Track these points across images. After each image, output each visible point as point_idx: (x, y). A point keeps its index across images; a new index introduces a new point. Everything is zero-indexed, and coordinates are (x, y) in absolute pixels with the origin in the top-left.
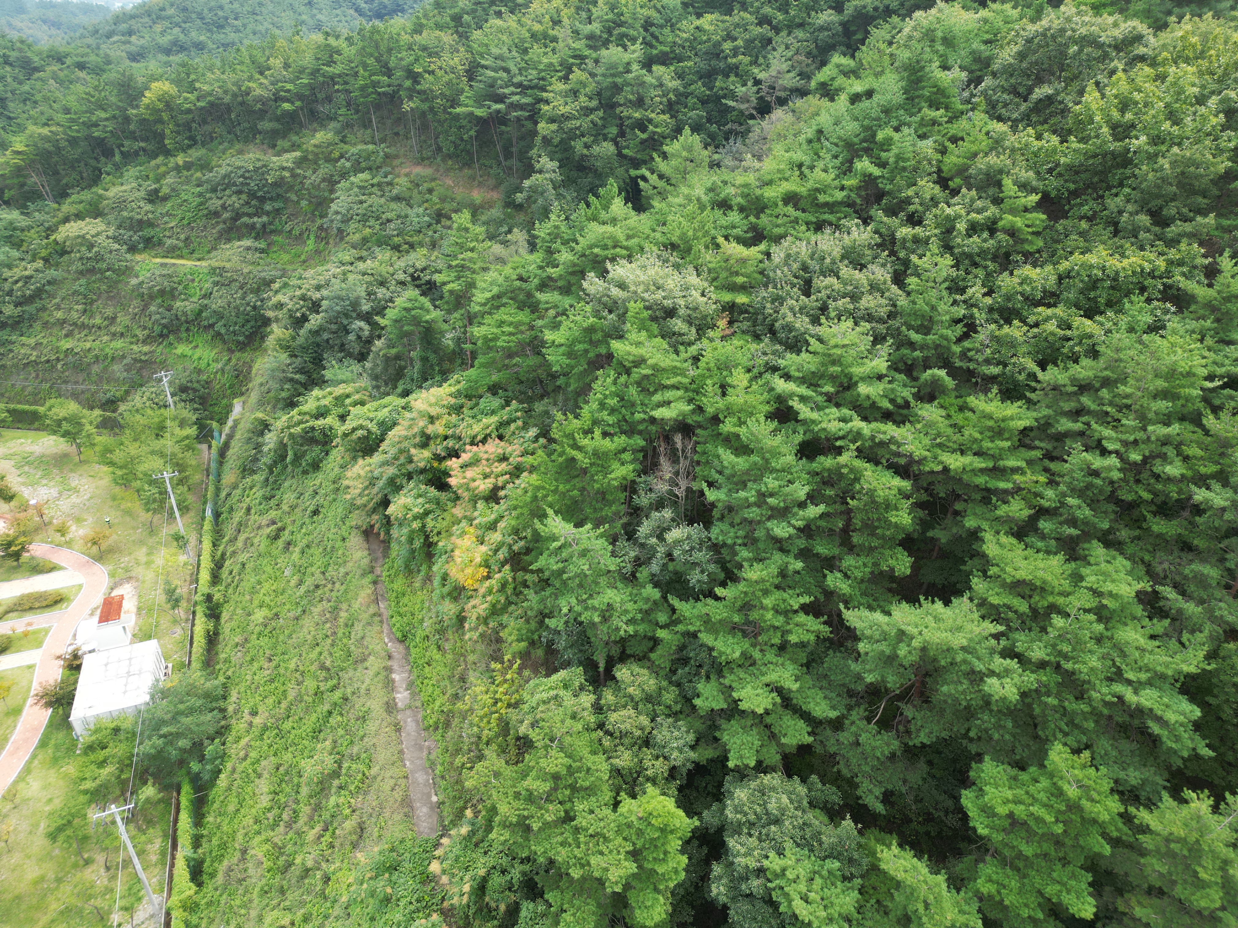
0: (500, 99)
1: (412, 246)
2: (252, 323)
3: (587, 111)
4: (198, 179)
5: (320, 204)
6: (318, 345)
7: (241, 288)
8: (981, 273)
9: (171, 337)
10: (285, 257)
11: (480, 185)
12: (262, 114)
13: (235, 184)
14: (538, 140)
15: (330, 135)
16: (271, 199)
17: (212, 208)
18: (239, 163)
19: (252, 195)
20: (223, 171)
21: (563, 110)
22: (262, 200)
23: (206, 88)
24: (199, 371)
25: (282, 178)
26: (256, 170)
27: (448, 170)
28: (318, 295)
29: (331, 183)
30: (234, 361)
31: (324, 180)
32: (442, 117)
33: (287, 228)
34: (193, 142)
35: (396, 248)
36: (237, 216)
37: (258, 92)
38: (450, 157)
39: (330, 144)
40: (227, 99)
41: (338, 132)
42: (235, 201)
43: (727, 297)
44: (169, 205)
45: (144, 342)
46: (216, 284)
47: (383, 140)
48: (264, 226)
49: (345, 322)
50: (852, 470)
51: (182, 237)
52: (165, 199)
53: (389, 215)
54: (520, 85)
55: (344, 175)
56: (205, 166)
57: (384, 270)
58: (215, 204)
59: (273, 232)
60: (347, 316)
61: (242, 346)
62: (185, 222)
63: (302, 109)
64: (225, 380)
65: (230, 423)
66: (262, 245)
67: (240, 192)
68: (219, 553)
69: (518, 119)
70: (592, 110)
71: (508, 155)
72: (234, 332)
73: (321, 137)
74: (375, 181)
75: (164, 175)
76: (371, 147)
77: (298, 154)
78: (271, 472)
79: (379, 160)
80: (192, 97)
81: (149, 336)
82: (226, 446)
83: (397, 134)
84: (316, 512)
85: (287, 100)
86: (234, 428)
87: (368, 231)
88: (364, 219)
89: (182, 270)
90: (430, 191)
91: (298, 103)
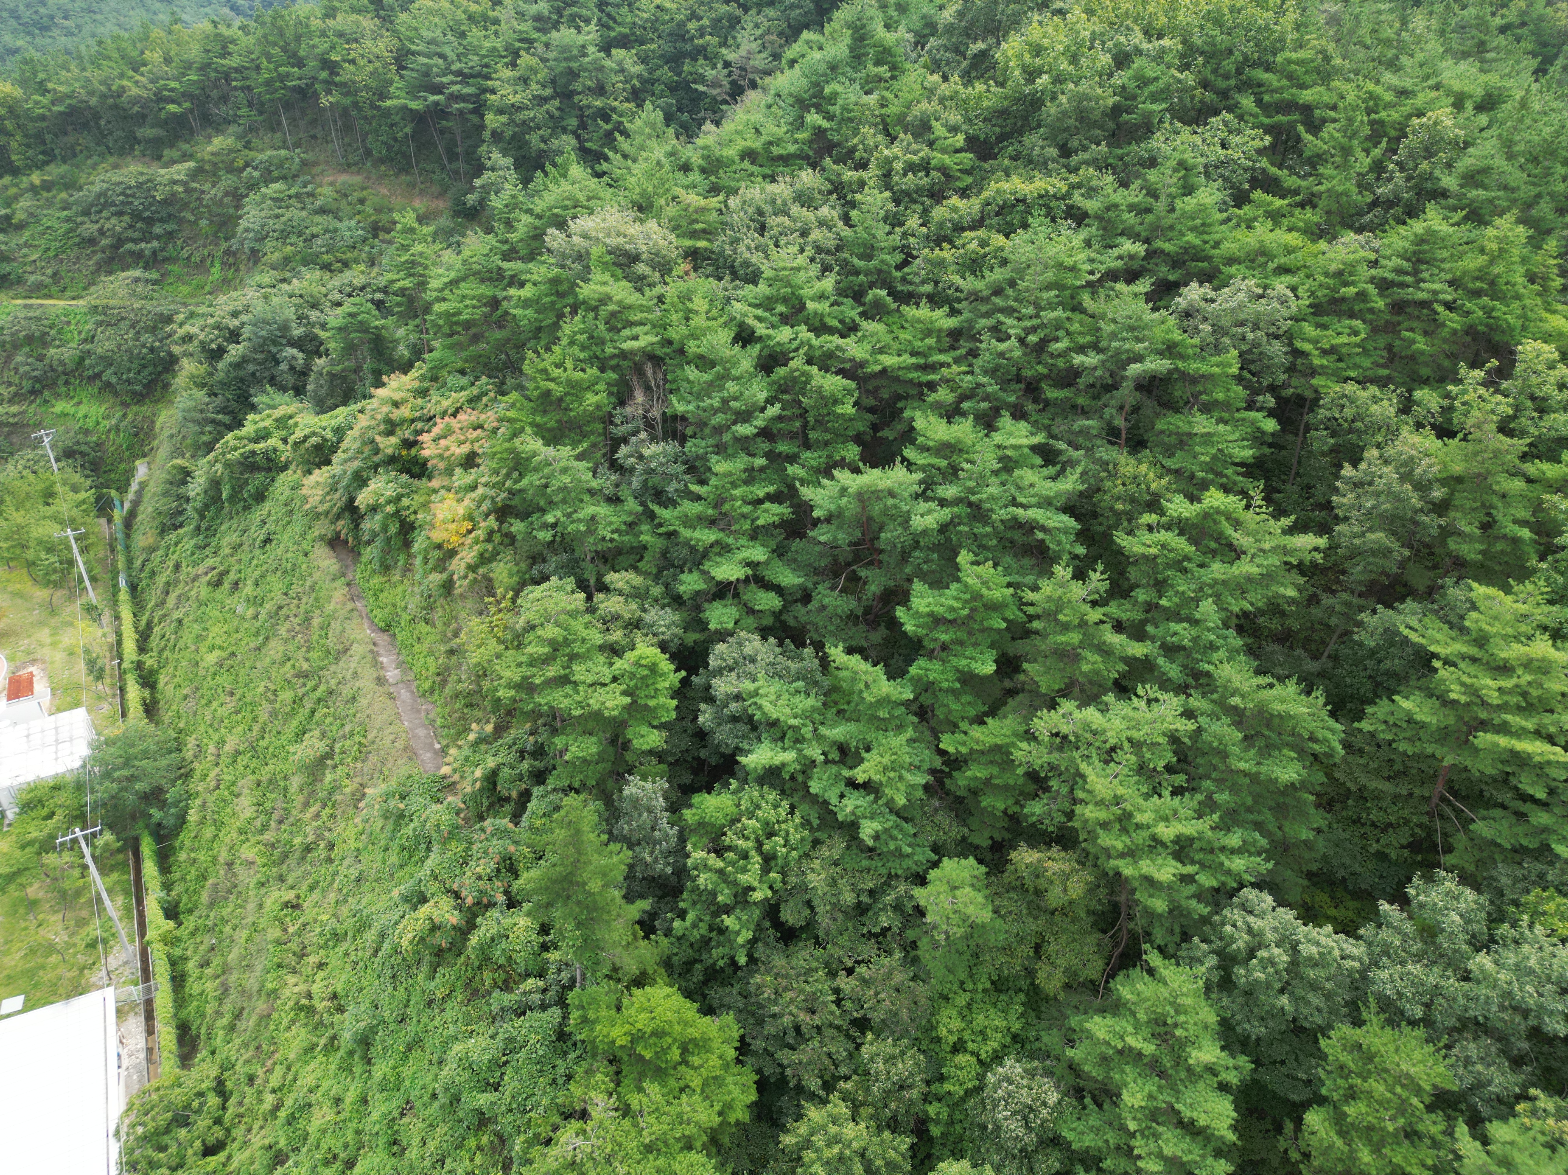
0: (438, 89)
1: (346, 264)
2: (151, 369)
3: (542, 100)
4: (63, 201)
5: (223, 224)
6: (242, 380)
7: (133, 326)
8: (918, 208)
9: (46, 393)
10: (185, 289)
11: (422, 193)
12: (141, 119)
13: (113, 204)
14: (487, 135)
15: (230, 141)
16: (161, 220)
17: (86, 234)
18: (116, 179)
19: (136, 216)
20: (97, 188)
21: (512, 99)
22: (150, 221)
23: (62, 89)
24: (87, 432)
25: (174, 194)
26: (140, 185)
27: (381, 177)
28: (236, 323)
29: (237, 197)
30: (130, 416)
31: (227, 194)
32: (370, 113)
33: (185, 254)
34: (50, 157)
35: (326, 267)
36: (120, 242)
37: (135, 91)
38: (382, 161)
39: (231, 151)
40: (94, 101)
41: (239, 137)
42: (116, 225)
43: (688, 243)
44: (26, 234)
45: (11, 401)
46: (99, 324)
47: (297, 145)
48: (154, 253)
49: (274, 350)
50: (803, 374)
51: (49, 271)
52: (21, 227)
53: (315, 230)
54: (459, 73)
55: (252, 186)
56: (71, 185)
57: (316, 290)
58: (89, 228)
59: (166, 260)
60: (275, 343)
61: (140, 398)
62: (51, 254)
63: (191, 111)
64: (121, 439)
65: (134, 487)
66: (155, 275)
67: (120, 214)
68: (143, 622)
69: (461, 112)
70: (544, 100)
71: (453, 157)
72: (129, 382)
73: (218, 143)
74: (292, 191)
75: (16, 198)
76: (283, 152)
77: (192, 164)
78: (202, 517)
79: (295, 167)
80: (45, 100)
81: (16, 394)
82: (132, 514)
83: (314, 137)
84: (268, 541)
85: (173, 102)
86: (140, 493)
87: (289, 249)
88: (284, 236)
89: (53, 310)
90: (362, 201)
91: (187, 105)
